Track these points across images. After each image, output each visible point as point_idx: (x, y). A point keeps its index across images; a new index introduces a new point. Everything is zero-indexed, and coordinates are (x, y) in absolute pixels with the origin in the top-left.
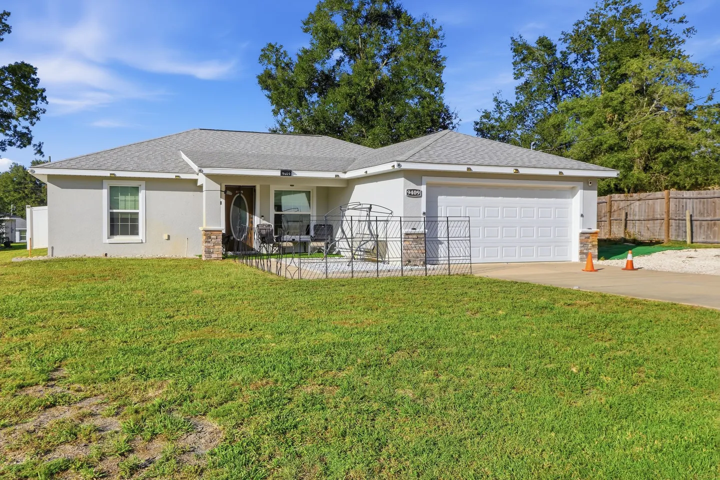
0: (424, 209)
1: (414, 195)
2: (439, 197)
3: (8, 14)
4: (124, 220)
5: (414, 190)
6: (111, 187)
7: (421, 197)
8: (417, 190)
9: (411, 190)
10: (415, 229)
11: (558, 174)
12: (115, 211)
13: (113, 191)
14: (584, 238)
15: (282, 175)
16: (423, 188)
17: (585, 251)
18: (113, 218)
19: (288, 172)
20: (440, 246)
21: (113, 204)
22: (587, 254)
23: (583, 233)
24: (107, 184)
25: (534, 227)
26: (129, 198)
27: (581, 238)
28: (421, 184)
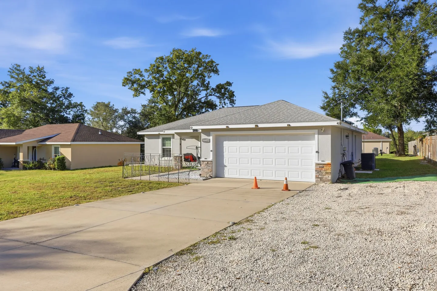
0: (211, 149)
1: (205, 141)
2: (225, 142)
3: (218, 65)
4: (167, 151)
5: (205, 139)
6: (163, 138)
7: (210, 142)
8: (207, 139)
9: (204, 139)
10: (206, 159)
11: (286, 126)
12: (164, 147)
13: (164, 139)
14: (318, 167)
15: (193, 131)
16: (211, 138)
17: (320, 176)
18: (164, 150)
19: (196, 130)
20: (225, 168)
21: (163, 145)
22: (321, 179)
23: (317, 164)
24: (161, 137)
25: (285, 159)
26: (169, 142)
27: (316, 167)
28: (209, 136)
